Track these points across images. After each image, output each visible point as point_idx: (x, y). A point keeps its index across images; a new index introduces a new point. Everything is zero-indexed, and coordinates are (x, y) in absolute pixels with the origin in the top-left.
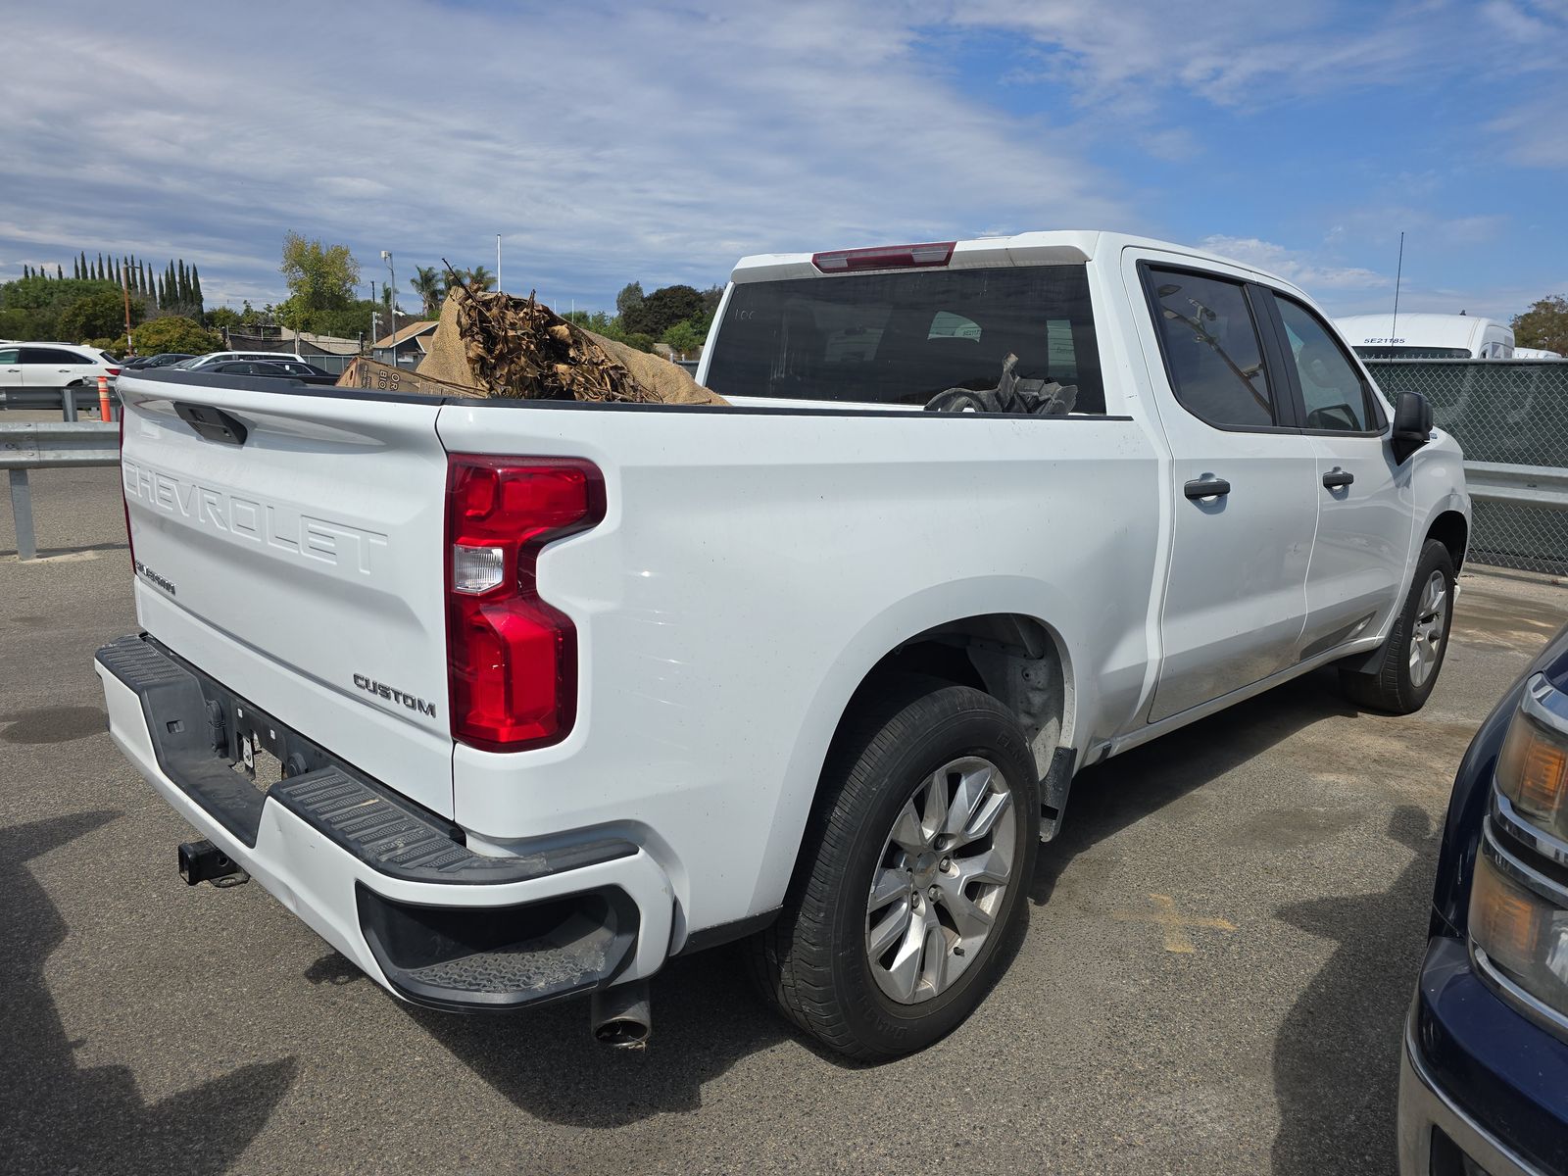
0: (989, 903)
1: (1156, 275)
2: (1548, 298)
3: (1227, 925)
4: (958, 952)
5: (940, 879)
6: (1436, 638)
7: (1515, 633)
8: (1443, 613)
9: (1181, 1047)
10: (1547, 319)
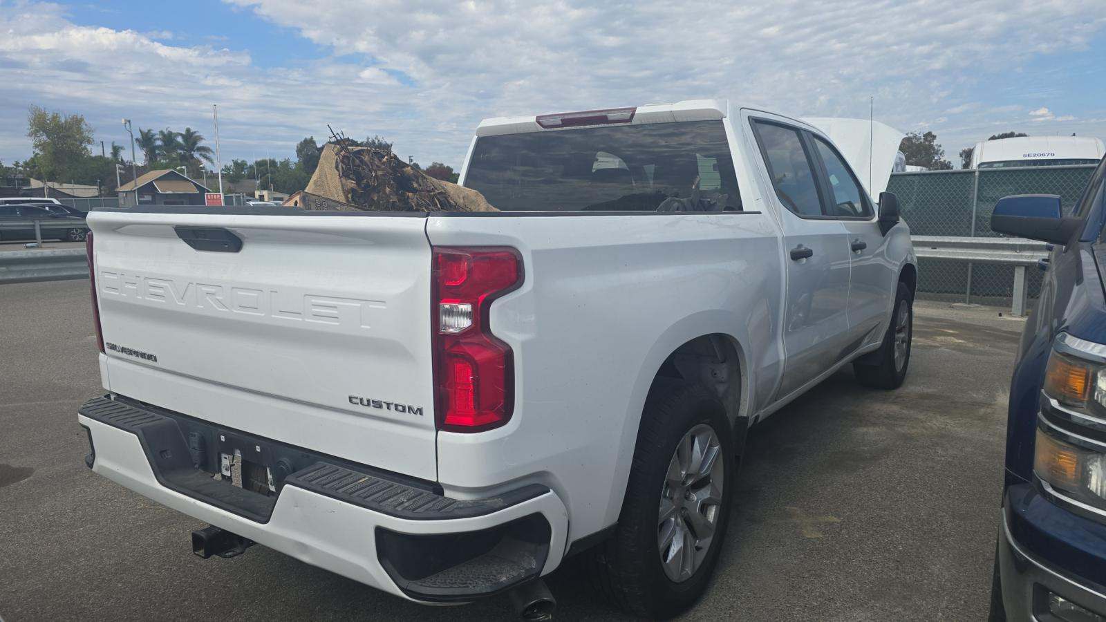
0: (712, 514)
1: (758, 125)
2: (907, 134)
3: (835, 519)
4: (698, 549)
5: (686, 504)
6: (905, 342)
7: (938, 338)
8: (908, 326)
9: (834, 590)
10: (909, 147)
